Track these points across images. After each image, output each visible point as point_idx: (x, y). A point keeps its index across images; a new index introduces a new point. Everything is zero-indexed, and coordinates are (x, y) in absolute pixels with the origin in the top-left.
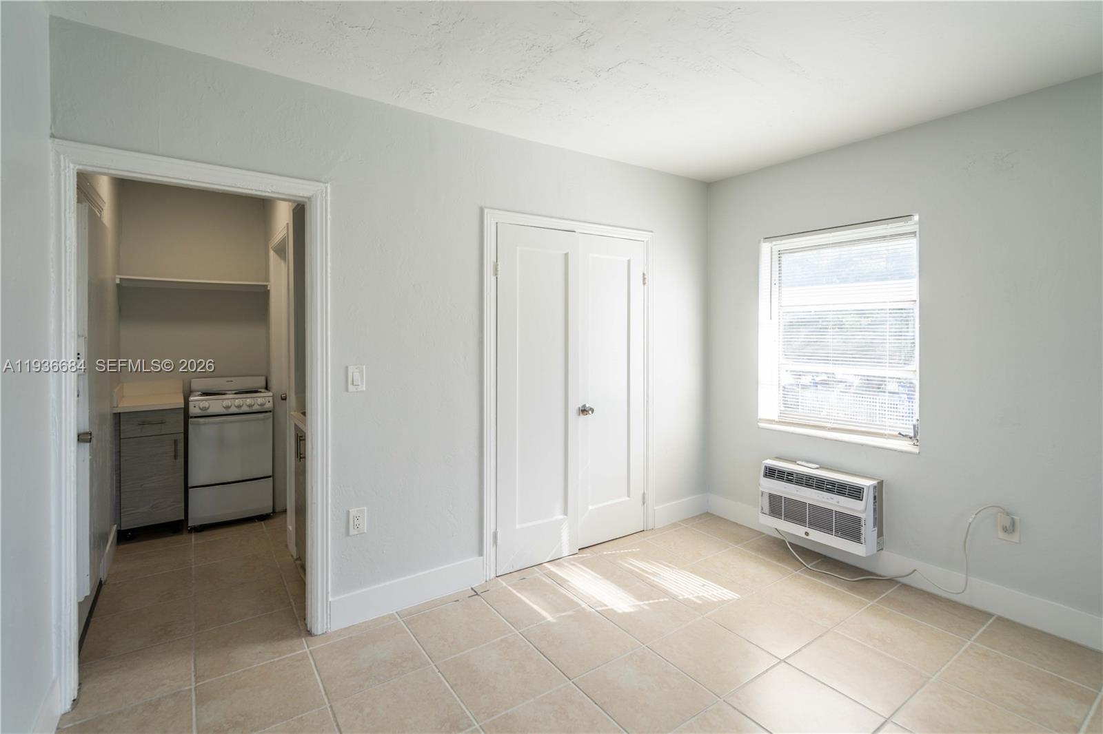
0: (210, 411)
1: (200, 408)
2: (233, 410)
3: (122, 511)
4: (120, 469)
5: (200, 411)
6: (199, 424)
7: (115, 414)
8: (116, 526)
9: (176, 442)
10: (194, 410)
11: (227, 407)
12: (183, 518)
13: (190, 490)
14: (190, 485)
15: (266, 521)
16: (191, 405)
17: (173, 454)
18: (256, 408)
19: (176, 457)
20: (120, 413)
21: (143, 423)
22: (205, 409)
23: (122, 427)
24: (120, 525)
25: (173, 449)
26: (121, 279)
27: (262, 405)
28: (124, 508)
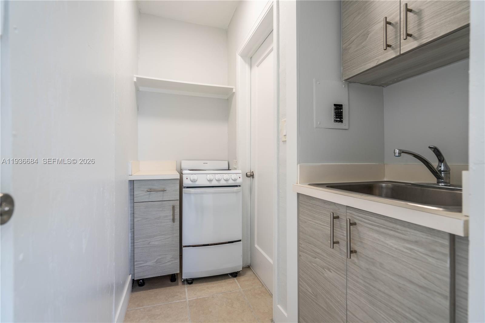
0: (198, 184)
1: (191, 180)
2: (214, 183)
3: (135, 264)
4: (134, 229)
5: (190, 183)
6: (190, 194)
7: (130, 181)
8: (131, 275)
9: (173, 207)
10: (186, 182)
11: (210, 181)
12: (179, 272)
13: (184, 248)
14: (183, 245)
15: (237, 278)
16: (184, 177)
17: (171, 217)
18: (231, 182)
19: (174, 220)
20: (134, 180)
21: (150, 191)
22: (194, 181)
23: (135, 193)
24: (133, 275)
25: (172, 214)
26: (137, 78)
27: (235, 180)
28: (136, 261)
